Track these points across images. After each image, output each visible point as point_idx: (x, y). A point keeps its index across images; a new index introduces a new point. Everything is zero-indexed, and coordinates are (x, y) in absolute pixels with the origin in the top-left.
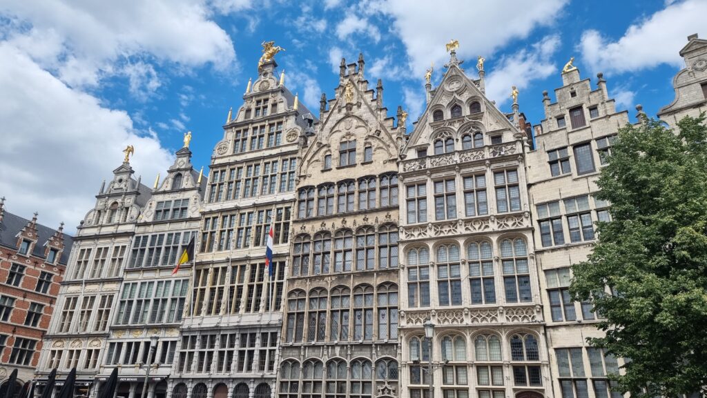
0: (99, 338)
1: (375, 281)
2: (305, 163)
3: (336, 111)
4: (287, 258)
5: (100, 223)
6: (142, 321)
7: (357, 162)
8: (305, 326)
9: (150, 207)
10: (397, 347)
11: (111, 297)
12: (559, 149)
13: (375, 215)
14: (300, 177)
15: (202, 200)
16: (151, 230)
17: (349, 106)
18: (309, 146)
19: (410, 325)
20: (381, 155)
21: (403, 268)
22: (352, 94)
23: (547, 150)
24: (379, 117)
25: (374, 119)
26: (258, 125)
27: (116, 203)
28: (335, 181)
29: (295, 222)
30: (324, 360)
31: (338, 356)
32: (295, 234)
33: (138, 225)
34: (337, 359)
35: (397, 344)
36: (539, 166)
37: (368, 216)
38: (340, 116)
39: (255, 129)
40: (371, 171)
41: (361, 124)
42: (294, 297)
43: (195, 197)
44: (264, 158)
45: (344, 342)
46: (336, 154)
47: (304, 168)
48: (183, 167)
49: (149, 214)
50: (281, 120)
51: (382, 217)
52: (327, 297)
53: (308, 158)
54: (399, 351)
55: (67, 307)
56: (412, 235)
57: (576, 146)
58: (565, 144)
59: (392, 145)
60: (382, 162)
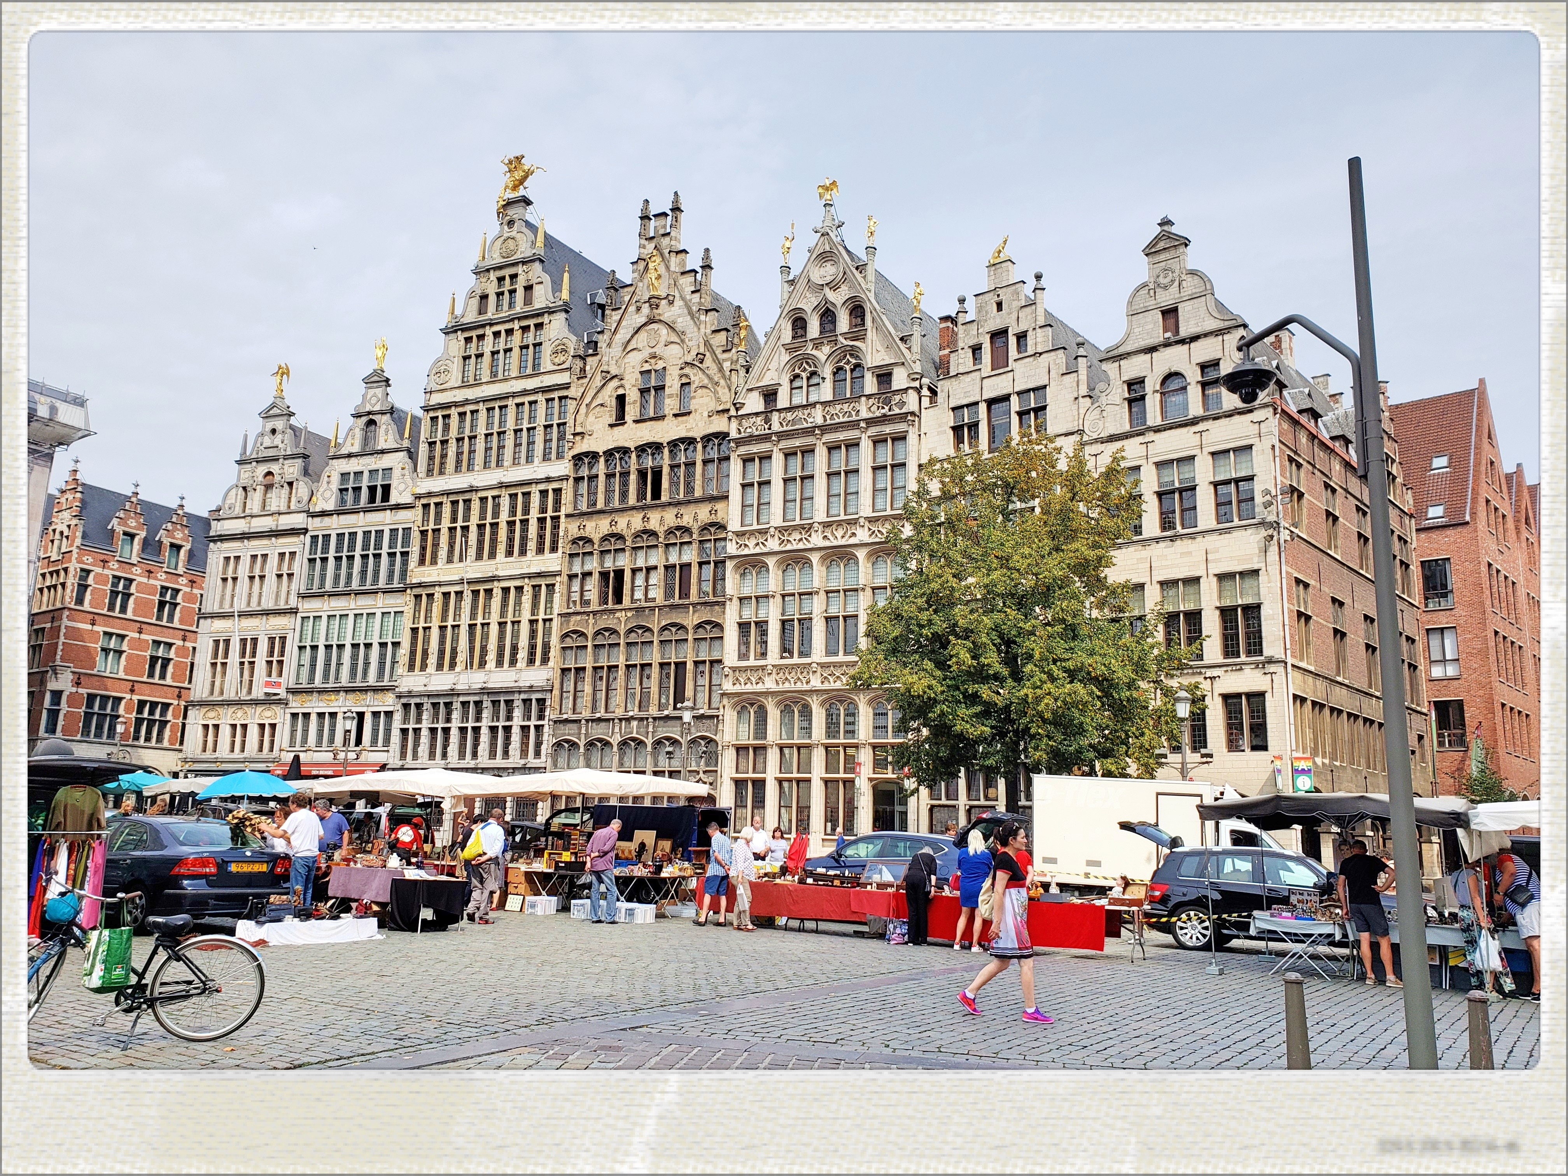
0: (273, 707)
1: (691, 619)
2: (583, 409)
3: (632, 309)
4: (558, 578)
5: (248, 512)
6: (337, 678)
7: (666, 412)
8: (588, 688)
9: (328, 483)
10: (718, 721)
11: (283, 639)
12: (968, 406)
13: (692, 509)
14: (575, 435)
15: (415, 470)
16: (335, 525)
17: (653, 302)
18: (589, 376)
19: (737, 688)
20: (706, 400)
21: (731, 600)
22: (659, 277)
23: (951, 405)
24: (702, 326)
25: (696, 329)
26: (502, 328)
27: (269, 473)
28: (632, 445)
29: (568, 516)
30: (615, 740)
31: (634, 735)
32: (570, 538)
33: (313, 515)
34: (633, 739)
35: (718, 716)
36: (939, 433)
37: (683, 510)
38: (639, 320)
39: (497, 334)
40: (688, 430)
41: (674, 338)
42: (569, 642)
43: (401, 465)
44: (514, 395)
45: (643, 714)
46: (633, 394)
47: (580, 418)
48: (377, 408)
49: (328, 494)
50: (539, 320)
51: (703, 513)
52: (619, 644)
53: (587, 400)
54: (720, 727)
55: (216, 655)
56: (746, 545)
57: (991, 402)
58: (977, 398)
59: (722, 382)
60: (706, 414)
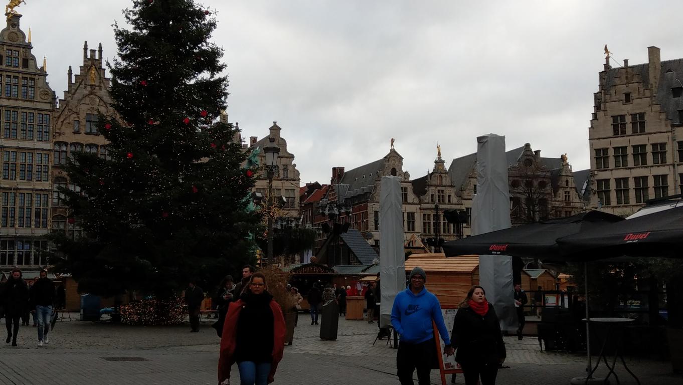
2: (60, 123)
4: (50, 192)
14: (56, 133)
22: (95, 77)
26: (12, 74)
28: (84, 143)
38: (86, 92)
41: (102, 103)
42: (57, 219)
46: (84, 122)
47: (58, 126)
